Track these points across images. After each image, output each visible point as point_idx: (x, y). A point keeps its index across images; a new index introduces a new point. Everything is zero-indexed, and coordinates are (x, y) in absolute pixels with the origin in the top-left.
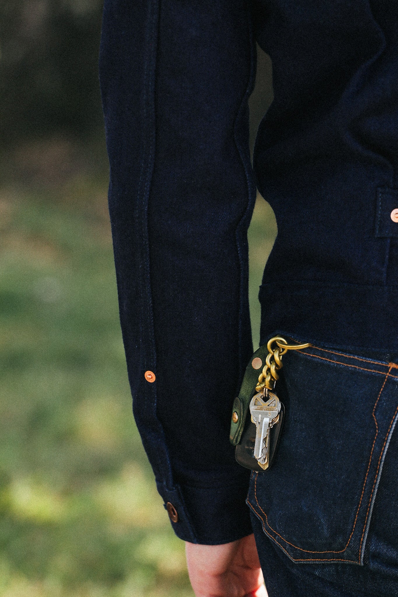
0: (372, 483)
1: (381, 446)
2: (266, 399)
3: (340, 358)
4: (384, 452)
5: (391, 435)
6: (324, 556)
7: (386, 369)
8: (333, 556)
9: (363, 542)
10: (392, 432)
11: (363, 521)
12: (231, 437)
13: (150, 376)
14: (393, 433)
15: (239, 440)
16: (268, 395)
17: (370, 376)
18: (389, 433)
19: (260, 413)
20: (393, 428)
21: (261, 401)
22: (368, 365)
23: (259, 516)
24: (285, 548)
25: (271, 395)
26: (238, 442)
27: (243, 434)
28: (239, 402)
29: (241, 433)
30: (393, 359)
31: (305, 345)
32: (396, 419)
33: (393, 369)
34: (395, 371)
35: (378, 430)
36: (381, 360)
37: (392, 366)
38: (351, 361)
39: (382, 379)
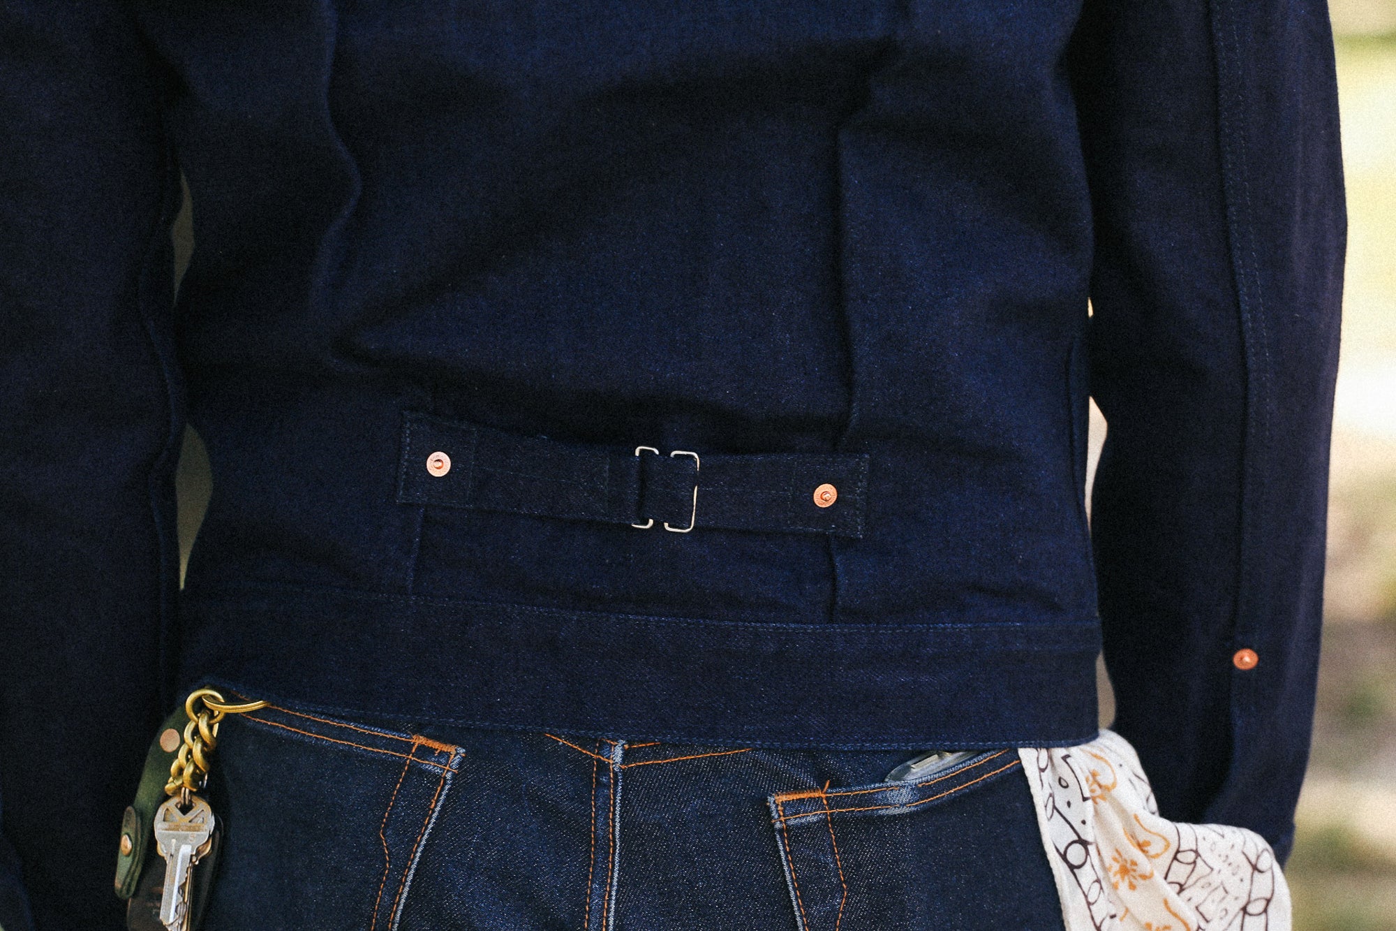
1: (396, 893)
2: (185, 808)
3: (323, 728)
4: (398, 904)
5: (412, 873)
7: (409, 747)
10: (414, 866)
12: (118, 884)
14: (416, 870)
15: (133, 889)
16: (191, 801)
17: (378, 761)
18: (410, 869)
19: (174, 836)
20: (417, 859)
21: (177, 813)
22: (373, 741)
26: (132, 893)
27: (142, 876)
28: (134, 814)
29: (137, 874)
30: (419, 729)
31: (257, 705)
32: (423, 842)
33: (421, 747)
34: (424, 752)
35: (390, 862)
36: (399, 731)
37: (419, 740)
38: (342, 733)
39: (400, 765)
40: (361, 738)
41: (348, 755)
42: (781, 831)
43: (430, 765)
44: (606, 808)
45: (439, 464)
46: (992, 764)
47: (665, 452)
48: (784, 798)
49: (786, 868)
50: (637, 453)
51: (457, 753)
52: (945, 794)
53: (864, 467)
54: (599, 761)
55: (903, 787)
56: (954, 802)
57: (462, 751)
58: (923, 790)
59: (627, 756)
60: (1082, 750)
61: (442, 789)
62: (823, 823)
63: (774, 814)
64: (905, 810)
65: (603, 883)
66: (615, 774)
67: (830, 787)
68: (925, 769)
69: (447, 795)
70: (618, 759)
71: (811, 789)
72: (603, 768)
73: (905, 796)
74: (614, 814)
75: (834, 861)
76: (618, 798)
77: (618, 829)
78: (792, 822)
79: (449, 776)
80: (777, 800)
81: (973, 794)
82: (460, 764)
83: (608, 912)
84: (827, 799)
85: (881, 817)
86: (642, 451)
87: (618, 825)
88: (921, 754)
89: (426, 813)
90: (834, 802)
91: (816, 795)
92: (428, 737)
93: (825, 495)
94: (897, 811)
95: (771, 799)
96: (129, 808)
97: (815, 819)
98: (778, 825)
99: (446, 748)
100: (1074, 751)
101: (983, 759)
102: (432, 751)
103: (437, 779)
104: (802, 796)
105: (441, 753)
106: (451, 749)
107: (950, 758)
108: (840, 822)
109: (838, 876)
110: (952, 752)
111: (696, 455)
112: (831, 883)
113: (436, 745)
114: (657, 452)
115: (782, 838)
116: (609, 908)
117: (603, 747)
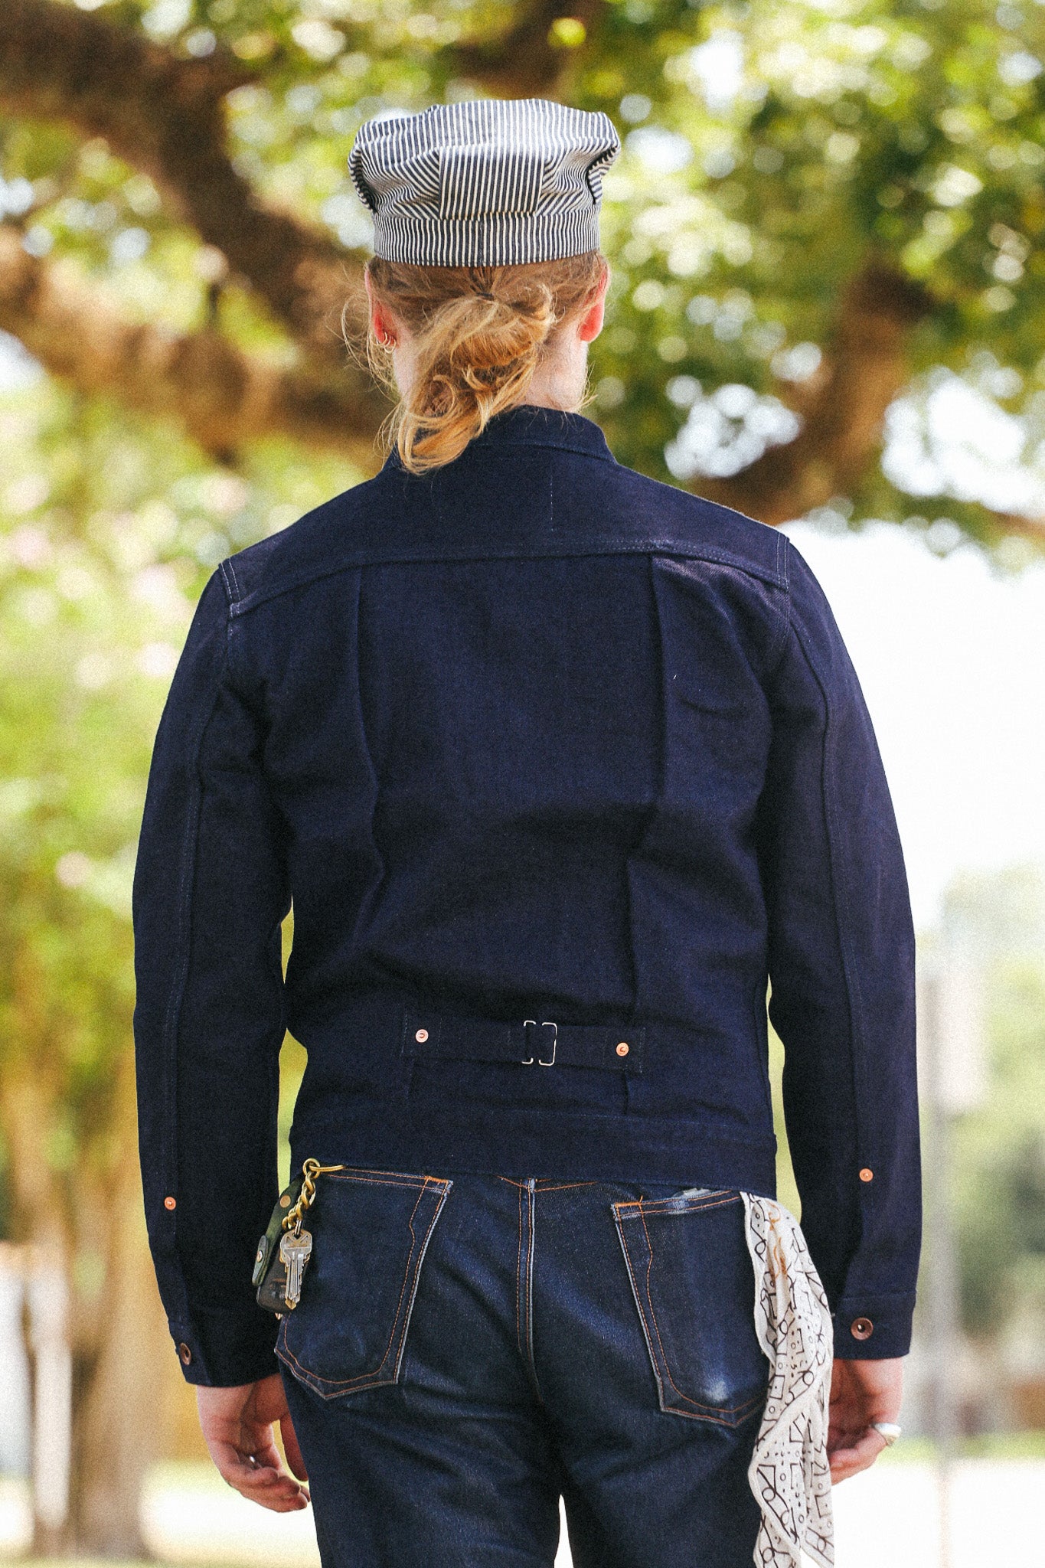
0: (410, 1294)
1: (418, 1255)
2: (297, 1237)
3: (375, 1177)
4: (420, 1260)
5: (427, 1244)
6: (359, 1383)
7: (423, 1182)
8: (368, 1380)
9: (399, 1357)
10: (428, 1240)
11: (399, 1337)
12: (254, 1279)
13: (170, 1203)
14: (430, 1242)
15: (262, 1281)
16: (300, 1232)
17: (409, 1190)
18: (426, 1242)
19: (294, 1250)
20: (430, 1237)
21: (292, 1238)
22: (405, 1180)
23: (287, 1362)
24: (316, 1386)
25: (303, 1231)
26: (261, 1283)
27: (267, 1273)
28: (265, 1240)
29: (264, 1272)
30: (427, 1173)
31: (339, 1167)
32: (433, 1228)
33: (430, 1182)
34: (431, 1184)
35: (415, 1239)
36: (417, 1174)
37: (429, 1178)
38: (387, 1178)
39: (419, 1191)
40: (397, 1179)
41: (392, 1188)
42: (618, 1223)
43: (436, 1190)
44: (526, 1210)
45: (422, 1036)
46: (724, 1197)
47: (539, 1023)
48: (620, 1205)
49: (621, 1241)
50: (525, 1025)
51: (449, 1183)
52: (701, 1207)
53: (643, 1035)
54: (522, 1188)
55: (680, 1200)
56: (706, 1212)
57: (452, 1182)
58: (691, 1203)
59: (537, 1186)
60: (767, 1202)
61: (442, 1201)
62: (639, 1218)
63: (615, 1213)
64: (683, 1212)
65: (527, 1250)
66: (531, 1194)
67: (643, 1200)
68: (691, 1194)
69: (445, 1204)
70: (533, 1186)
71: (633, 1201)
72: (525, 1191)
73: (682, 1204)
74: (531, 1214)
75: (646, 1239)
76: (533, 1206)
77: (533, 1223)
78: (623, 1218)
79: (445, 1195)
80: (616, 1206)
81: (715, 1210)
82: (451, 1189)
83: (530, 1263)
84: (642, 1206)
85: (670, 1215)
86: (527, 1023)
87: (533, 1219)
88: (688, 1188)
89: (434, 1213)
90: (645, 1208)
91: (636, 1204)
92: (433, 1177)
93: (623, 1049)
94: (678, 1213)
95: (613, 1206)
96: (263, 1237)
97: (636, 1216)
98: (616, 1219)
99: (443, 1181)
100: (762, 1199)
101: (720, 1193)
102: (436, 1183)
103: (439, 1197)
104: (629, 1204)
105: (441, 1184)
106: (447, 1182)
107: (703, 1191)
108: (648, 1218)
109: (648, 1246)
110: (704, 1188)
111: (555, 1025)
112: (644, 1250)
113: (437, 1180)
114: (535, 1023)
115: (618, 1225)
116: (530, 1261)
117: (524, 1179)
